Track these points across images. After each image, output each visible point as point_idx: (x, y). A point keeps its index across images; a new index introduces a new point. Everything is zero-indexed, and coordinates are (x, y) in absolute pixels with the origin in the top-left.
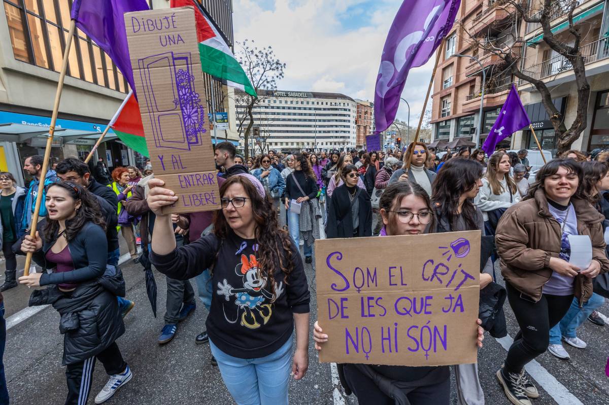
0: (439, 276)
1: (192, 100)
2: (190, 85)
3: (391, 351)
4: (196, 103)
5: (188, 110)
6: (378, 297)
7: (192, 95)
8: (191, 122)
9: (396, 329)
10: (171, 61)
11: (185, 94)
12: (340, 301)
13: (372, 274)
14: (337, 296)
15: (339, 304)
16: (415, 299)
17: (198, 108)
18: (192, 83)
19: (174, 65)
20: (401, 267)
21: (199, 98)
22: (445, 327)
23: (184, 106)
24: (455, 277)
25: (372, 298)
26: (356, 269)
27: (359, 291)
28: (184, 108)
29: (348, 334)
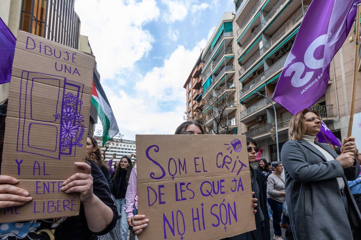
0: (227, 164)
1: (75, 118)
2: (77, 107)
3: (200, 230)
4: (79, 122)
5: (68, 126)
6: (188, 182)
7: (76, 115)
8: (69, 135)
9: (203, 208)
10: (62, 84)
11: (70, 113)
12: (158, 188)
13: (182, 163)
14: (155, 184)
15: (157, 191)
16: (213, 182)
17: (79, 126)
18: (79, 106)
19: (64, 88)
20: (202, 158)
21: (83, 119)
22: (234, 203)
23: (65, 122)
24: (236, 166)
25: (183, 184)
26: (170, 159)
27: (173, 178)
28: (64, 123)
29: (165, 219)
